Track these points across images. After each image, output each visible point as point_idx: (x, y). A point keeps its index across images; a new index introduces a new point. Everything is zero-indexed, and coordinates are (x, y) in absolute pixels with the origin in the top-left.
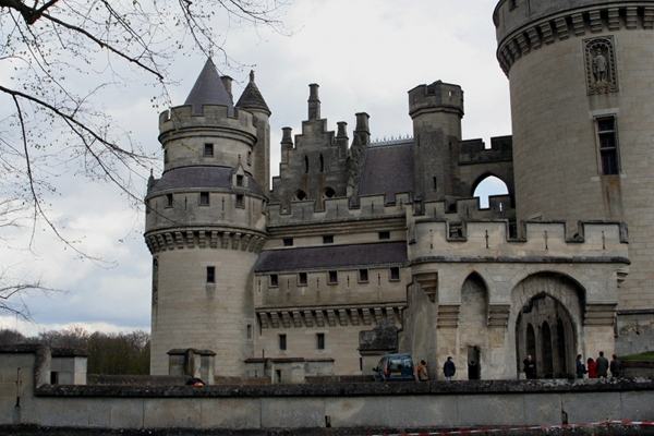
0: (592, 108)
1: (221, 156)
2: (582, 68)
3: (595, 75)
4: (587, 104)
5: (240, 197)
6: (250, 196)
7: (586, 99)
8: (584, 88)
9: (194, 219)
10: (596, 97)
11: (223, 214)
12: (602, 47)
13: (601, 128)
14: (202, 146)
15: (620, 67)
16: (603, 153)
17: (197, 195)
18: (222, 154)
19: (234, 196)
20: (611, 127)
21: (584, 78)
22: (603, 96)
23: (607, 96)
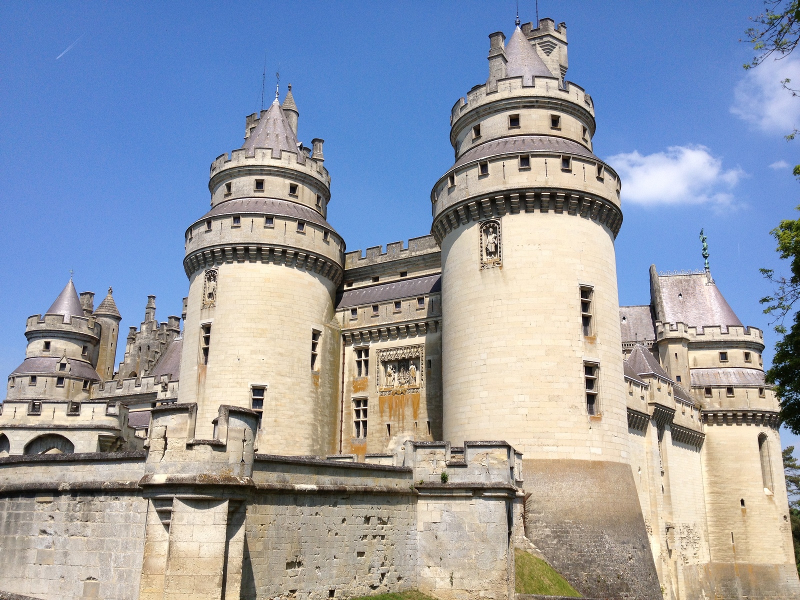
0: (201, 318)
1: (56, 350)
3: (208, 295)
4: (200, 315)
5: (60, 380)
6: (70, 378)
7: (200, 312)
8: (200, 305)
9: (24, 394)
10: (205, 310)
11: (45, 391)
12: (213, 275)
13: (205, 332)
14: (43, 343)
16: (204, 350)
17: (29, 379)
18: (57, 348)
19: (56, 379)
20: (209, 331)
22: (208, 310)
23: (210, 310)
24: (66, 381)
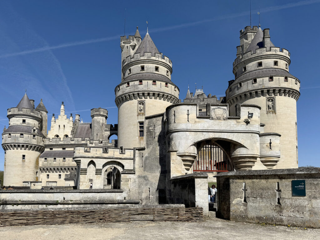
0: (138, 119)
2: (136, 108)
3: (140, 110)
4: (137, 118)
5: (34, 136)
6: (38, 136)
7: (137, 116)
8: (136, 114)
9: (18, 141)
10: (139, 116)
11: (28, 140)
12: (142, 103)
13: (140, 124)
14: (22, 120)
15: (146, 109)
16: (140, 131)
17: (19, 134)
18: (29, 123)
19: (32, 136)
20: (143, 124)
21: (136, 111)
22: (141, 116)
23: (142, 116)
24: (36, 137)
